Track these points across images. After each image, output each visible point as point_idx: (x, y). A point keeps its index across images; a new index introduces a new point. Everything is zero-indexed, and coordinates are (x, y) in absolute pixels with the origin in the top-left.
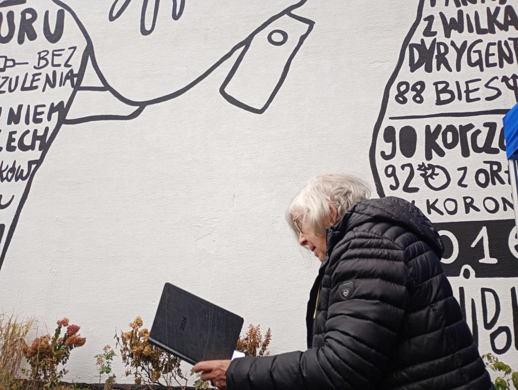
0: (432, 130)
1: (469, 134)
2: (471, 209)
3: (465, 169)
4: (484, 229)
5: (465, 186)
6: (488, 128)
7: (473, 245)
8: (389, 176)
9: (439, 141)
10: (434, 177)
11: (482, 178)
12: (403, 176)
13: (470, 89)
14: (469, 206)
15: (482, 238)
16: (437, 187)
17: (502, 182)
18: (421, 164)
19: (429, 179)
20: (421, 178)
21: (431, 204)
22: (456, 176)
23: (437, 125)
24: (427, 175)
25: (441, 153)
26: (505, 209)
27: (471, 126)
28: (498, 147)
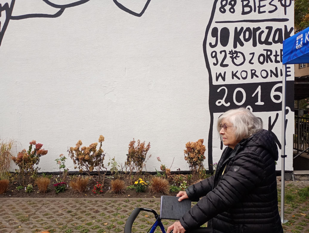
0: (238, 30)
1: (258, 33)
2: (254, 76)
3: (253, 54)
4: (260, 87)
5: (253, 63)
6: (268, 30)
7: (253, 96)
8: (213, 57)
9: (241, 37)
10: (237, 58)
11: (262, 59)
12: (220, 57)
13: (261, 5)
14: (253, 74)
15: (258, 92)
16: (238, 64)
17: (272, 61)
18: (231, 51)
19: (234, 59)
20: (230, 58)
21: (234, 73)
22: (248, 57)
23: (241, 27)
24: (234, 57)
25: (242, 44)
26: (271, 76)
27: (259, 28)
28: (272, 41)
